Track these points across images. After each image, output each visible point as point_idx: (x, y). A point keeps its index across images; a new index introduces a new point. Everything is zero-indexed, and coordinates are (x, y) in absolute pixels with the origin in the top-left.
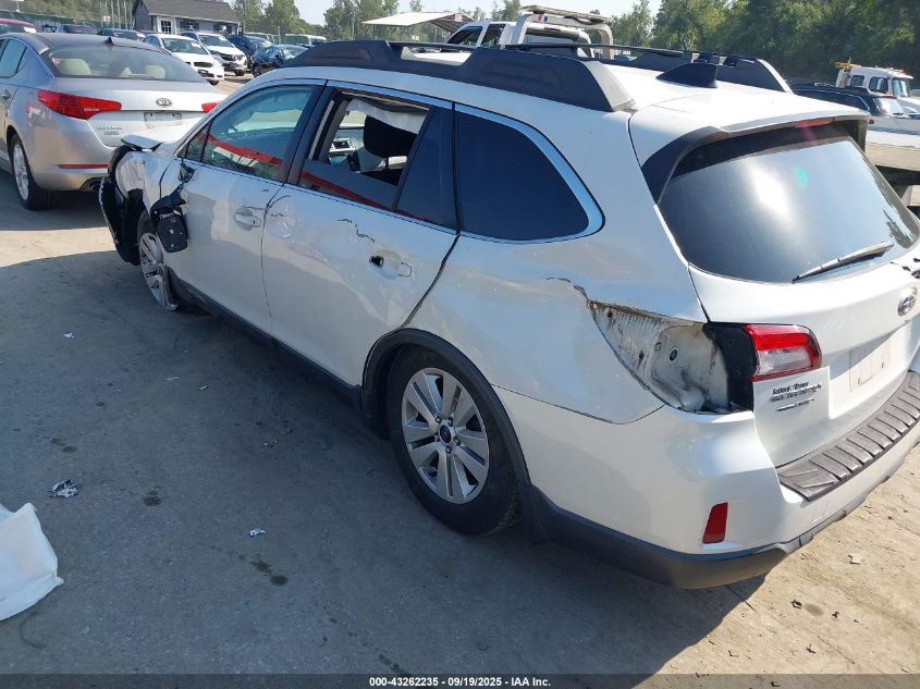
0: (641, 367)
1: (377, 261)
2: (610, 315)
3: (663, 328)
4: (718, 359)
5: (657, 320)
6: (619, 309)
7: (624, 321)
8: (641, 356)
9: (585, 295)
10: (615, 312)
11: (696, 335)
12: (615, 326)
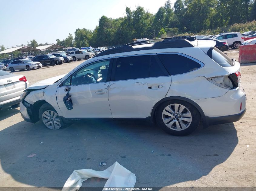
0: (222, 85)
1: (150, 88)
2: (211, 79)
3: (224, 77)
4: (230, 81)
5: (222, 77)
6: (213, 77)
7: (215, 79)
8: (221, 84)
9: (205, 77)
10: (212, 79)
11: (227, 77)
12: (214, 80)
